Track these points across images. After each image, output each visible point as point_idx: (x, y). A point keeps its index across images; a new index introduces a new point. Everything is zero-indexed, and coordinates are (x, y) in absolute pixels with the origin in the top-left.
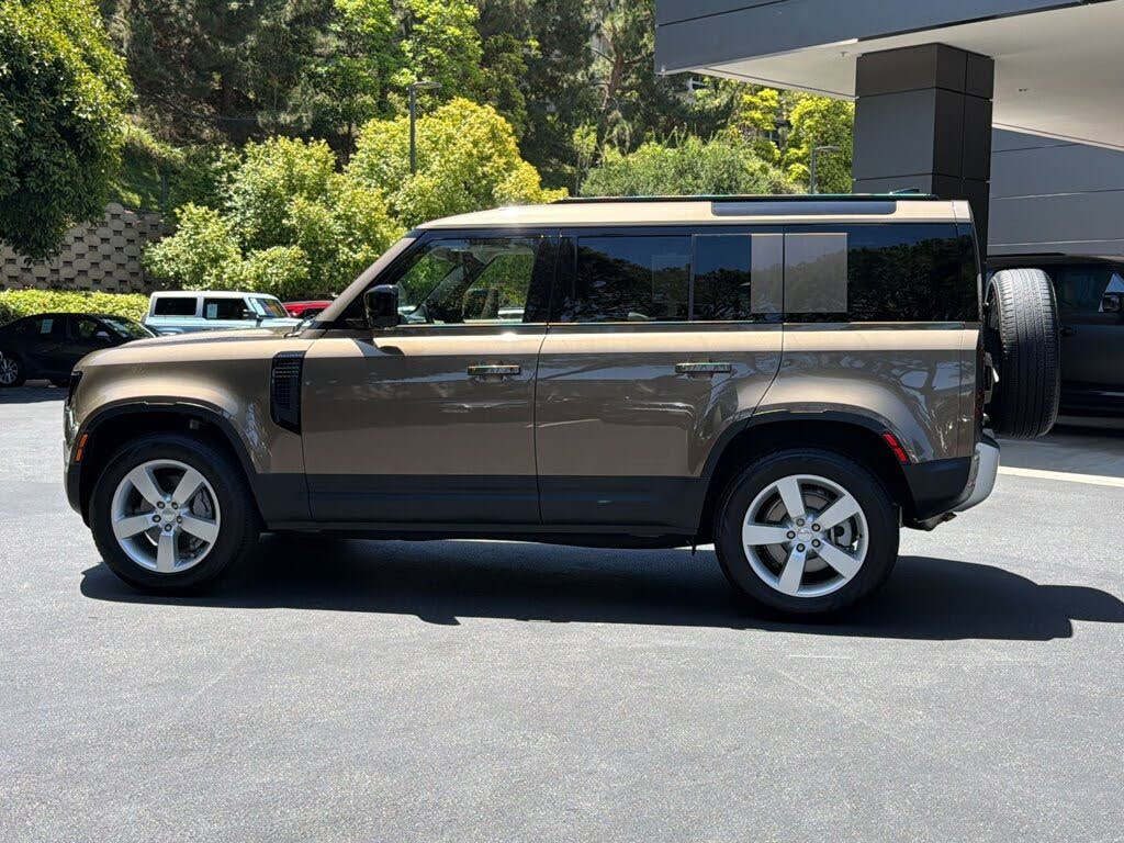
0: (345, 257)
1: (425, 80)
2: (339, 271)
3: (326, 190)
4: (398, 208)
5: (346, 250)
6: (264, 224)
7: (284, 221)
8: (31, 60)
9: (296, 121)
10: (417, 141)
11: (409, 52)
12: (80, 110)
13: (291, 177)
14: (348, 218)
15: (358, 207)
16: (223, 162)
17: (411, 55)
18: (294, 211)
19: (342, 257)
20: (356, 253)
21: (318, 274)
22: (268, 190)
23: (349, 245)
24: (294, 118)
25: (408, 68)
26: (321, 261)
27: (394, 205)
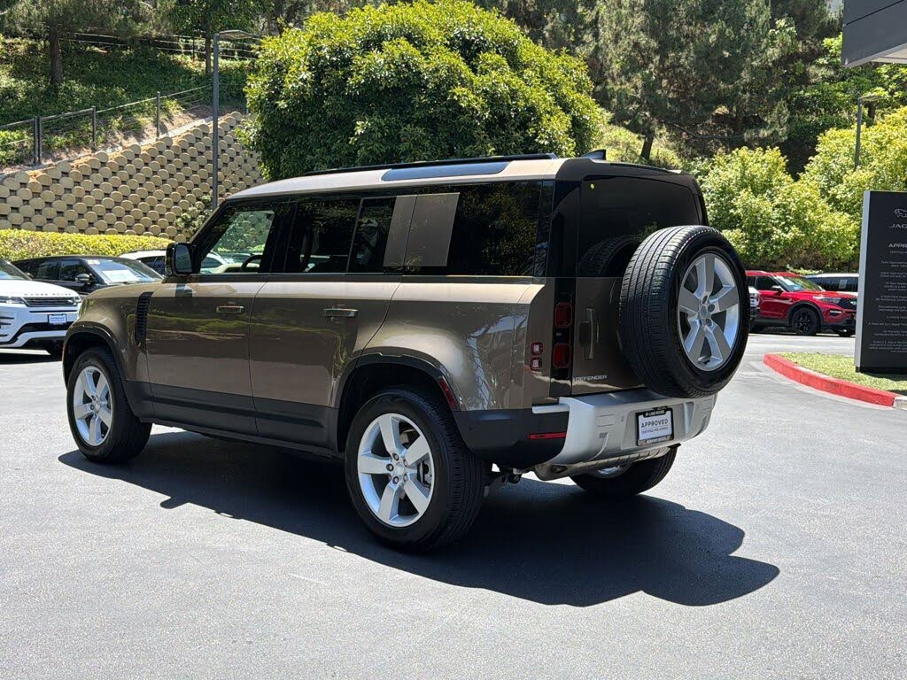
0: (777, 237)
1: (897, 94)
2: (772, 248)
3: (772, 186)
4: (838, 197)
5: (779, 231)
6: (719, 215)
7: (731, 211)
8: (509, 107)
9: (772, 135)
10: (863, 143)
11: (886, 74)
12: (541, 138)
13: (743, 176)
14: (784, 207)
15: (793, 198)
16: (698, 169)
17: (887, 76)
18: (738, 203)
19: (775, 237)
20: (787, 233)
21: (755, 251)
22: (724, 188)
23: (783, 228)
24: (770, 132)
25: (883, 86)
26: (759, 240)
27: (836, 195)
